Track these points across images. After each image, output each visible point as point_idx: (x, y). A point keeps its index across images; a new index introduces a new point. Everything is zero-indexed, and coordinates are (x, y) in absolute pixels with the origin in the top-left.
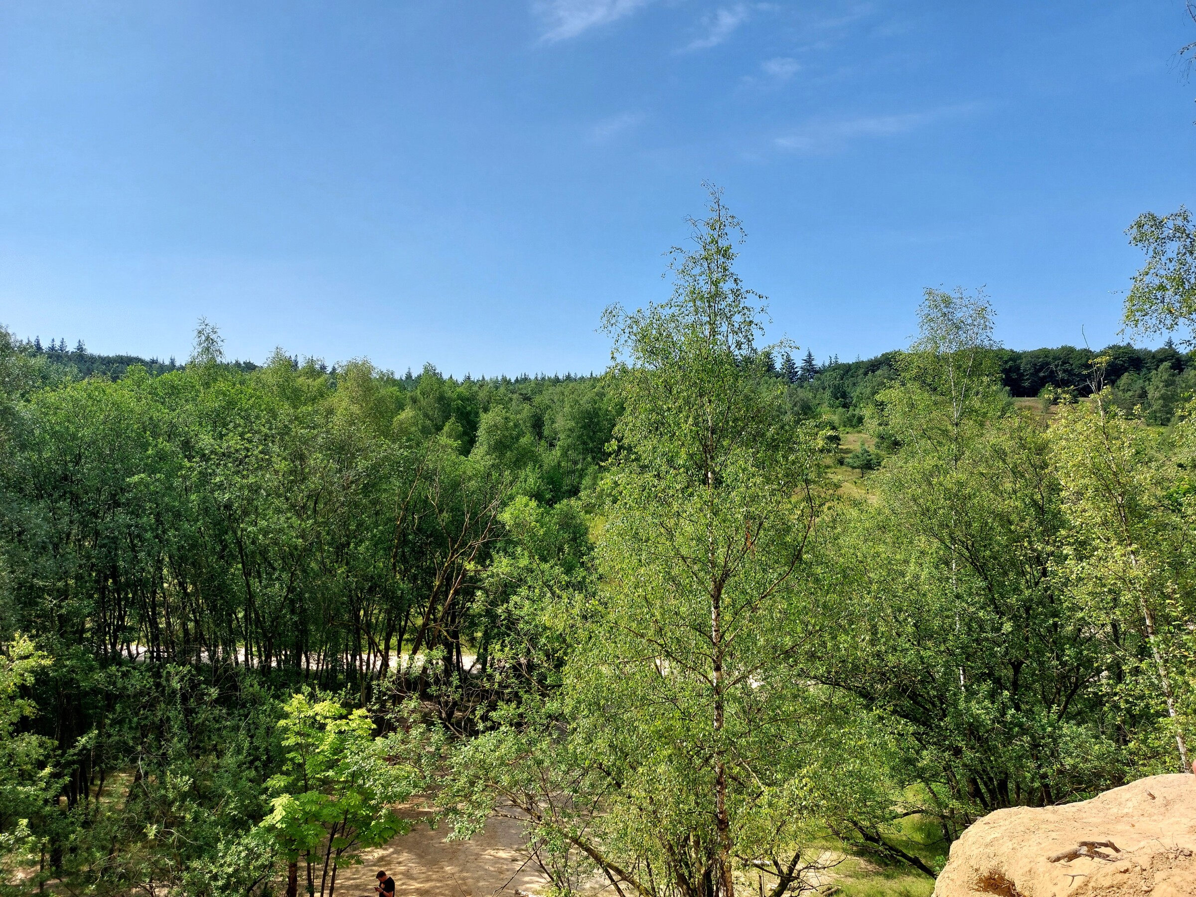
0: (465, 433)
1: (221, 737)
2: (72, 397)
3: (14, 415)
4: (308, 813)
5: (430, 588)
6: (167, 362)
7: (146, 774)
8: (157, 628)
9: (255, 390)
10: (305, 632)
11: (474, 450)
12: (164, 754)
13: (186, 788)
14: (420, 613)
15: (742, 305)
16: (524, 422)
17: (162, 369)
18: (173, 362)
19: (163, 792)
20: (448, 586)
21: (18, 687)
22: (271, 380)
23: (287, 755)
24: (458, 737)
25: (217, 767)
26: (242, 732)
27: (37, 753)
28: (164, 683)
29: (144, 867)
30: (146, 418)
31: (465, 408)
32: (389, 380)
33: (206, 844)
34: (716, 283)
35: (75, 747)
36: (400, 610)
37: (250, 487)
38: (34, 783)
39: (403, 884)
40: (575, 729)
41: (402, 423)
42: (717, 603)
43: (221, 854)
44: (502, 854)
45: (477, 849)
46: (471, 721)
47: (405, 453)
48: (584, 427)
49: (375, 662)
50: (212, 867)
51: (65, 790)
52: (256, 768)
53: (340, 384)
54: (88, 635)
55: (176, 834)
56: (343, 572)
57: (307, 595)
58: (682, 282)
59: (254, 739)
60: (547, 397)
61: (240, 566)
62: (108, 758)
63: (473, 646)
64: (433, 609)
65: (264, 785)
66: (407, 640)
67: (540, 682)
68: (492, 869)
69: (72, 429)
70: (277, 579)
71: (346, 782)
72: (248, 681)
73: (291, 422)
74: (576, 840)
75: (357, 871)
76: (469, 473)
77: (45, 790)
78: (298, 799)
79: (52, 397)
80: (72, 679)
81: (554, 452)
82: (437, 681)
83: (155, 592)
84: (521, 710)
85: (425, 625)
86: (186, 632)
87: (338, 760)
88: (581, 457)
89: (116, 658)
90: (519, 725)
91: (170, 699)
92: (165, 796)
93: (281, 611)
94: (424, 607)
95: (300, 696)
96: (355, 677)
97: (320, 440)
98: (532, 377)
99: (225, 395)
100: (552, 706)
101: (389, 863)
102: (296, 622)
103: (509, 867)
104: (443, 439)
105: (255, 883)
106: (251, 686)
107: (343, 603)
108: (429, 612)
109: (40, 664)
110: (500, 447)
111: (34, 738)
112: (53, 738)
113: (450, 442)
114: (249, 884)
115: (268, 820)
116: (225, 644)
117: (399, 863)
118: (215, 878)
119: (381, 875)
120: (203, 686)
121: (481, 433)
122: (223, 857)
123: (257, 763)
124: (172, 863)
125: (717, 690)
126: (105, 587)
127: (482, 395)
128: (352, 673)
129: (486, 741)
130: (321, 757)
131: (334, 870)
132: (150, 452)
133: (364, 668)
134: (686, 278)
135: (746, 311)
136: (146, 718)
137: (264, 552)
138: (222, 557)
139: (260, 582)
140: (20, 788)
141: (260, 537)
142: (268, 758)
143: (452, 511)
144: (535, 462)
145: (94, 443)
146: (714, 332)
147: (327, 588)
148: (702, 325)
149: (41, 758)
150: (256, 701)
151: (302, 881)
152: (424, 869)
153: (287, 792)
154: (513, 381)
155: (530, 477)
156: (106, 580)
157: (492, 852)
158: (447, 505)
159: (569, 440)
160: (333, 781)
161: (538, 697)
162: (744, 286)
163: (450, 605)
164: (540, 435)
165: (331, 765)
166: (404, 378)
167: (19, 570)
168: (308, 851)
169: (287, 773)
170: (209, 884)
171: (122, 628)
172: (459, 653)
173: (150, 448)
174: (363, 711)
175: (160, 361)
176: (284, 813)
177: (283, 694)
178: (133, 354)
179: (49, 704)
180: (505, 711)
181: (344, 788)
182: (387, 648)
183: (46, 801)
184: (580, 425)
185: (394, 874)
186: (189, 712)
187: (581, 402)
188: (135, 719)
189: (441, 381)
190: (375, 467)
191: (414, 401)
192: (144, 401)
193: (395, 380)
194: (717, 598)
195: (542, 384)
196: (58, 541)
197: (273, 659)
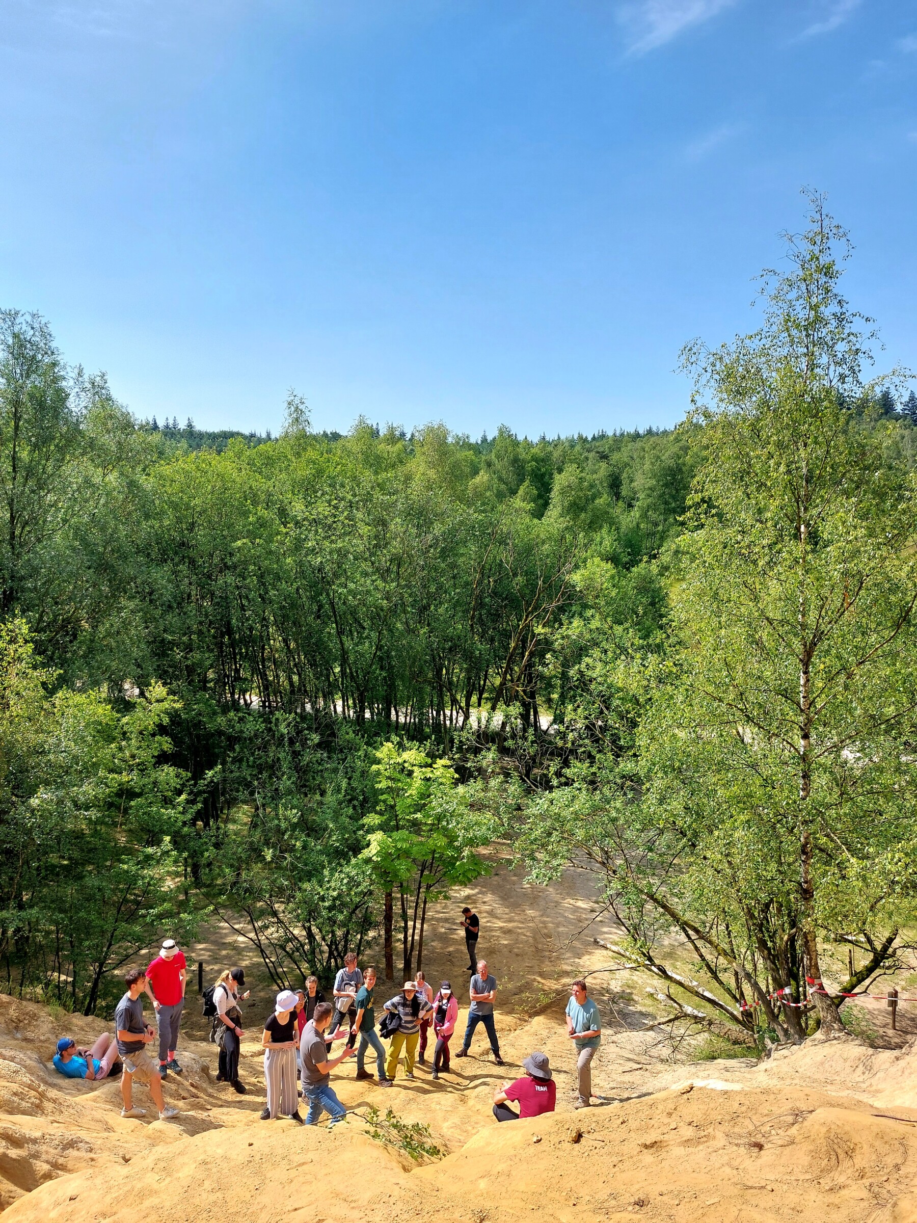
0: (540, 496)
1: (322, 777)
2: (183, 469)
3: (138, 488)
4: (399, 849)
5: (506, 648)
6: (264, 436)
7: (264, 805)
8: (267, 680)
9: (341, 458)
10: (392, 687)
11: (548, 513)
12: (276, 790)
13: (295, 820)
14: (498, 673)
15: (846, 331)
16: (601, 483)
17: (260, 441)
18: (269, 435)
19: (276, 822)
20: (524, 648)
21: (157, 726)
22: (356, 449)
23: (380, 797)
24: (534, 791)
25: (321, 803)
26: (341, 774)
27: (175, 783)
28: (274, 728)
29: (265, 884)
30: (246, 488)
31: (540, 470)
32: (465, 444)
33: (314, 870)
34: (815, 308)
35: (205, 779)
36: (479, 670)
37: (339, 551)
38: (174, 807)
39: (488, 922)
40: (648, 790)
41: (477, 487)
42: (807, 668)
43: (326, 879)
44: (580, 904)
45: (558, 897)
46: (545, 775)
47: (480, 517)
48: (666, 485)
49: (457, 718)
50: (320, 890)
51: (199, 815)
52: (354, 807)
53: (418, 449)
54: (212, 684)
55: (289, 859)
56: (425, 633)
57: (393, 653)
58: (775, 309)
59: (352, 781)
60: (625, 454)
61: (334, 625)
62: (231, 790)
63: (550, 707)
64: (509, 669)
65: (361, 822)
66: (487, 699)
67: (614, 742)
68: (570, 916)
69: (185, 499)
70: (367, 637)
71: (433, 825)
72: (344, 728)
73: (372, 488)
74: (652, 897)
75: (445, 907)
76: (542, 536)
77: (183, 813)
78: (391, 837)
79: (167, 470)
80: (200, 721)
81: (632, 514)
82: (514, 736)
83: (263, 648)
84: (593, 770)
85: (503, 684)
86: (291, 683)
87: (425, 805)
88: (662, 517)
89: (235, 705)
90: (592, 782)
91: (280, 743)
92: (278, 826)
93: (371, 667)
94: (501, 668)
95: (389, 744)
96: (441, 732)
97: (400, 506)
98: (610, 433)
99: (315, 463)
100: (627, 766)
101: (474, 902)
102: (385, 677)
103: (588, 916)
104: (518, 502)
105: (357, 907)
106: (347, 734)
107: (426, 662)
108: (506, 673)
109: (173, 707)
110: (575, 508)
111: (171, 769)
112: (187, 771)
113: (523, 505)
114: (352, 907)
115: (366, 853)
116: (324, 697)
117: (484, 903)
118: (322, 899)
119: (466, 911)
120: (306, 732)
121: (555, 495)
122: (329, 882)
123: (356, 803)
124: (286, 883)
125: (804, 758)
126: (222, 643)
127: (556, 454)
128: (438, 727)
129: (560, 795)
130: (409, 800)
131: (425, 902)
132: (250, 519)
133: (448, 723)
134: (780, 304)
135: (852, 337)
136: (260, 758)
137: (354, 613)
138: (319, 617)
139: (352, 639)
140: (163, 810)
141: (350, 598)
142: (364, 799)
143: (526, 575)
144: (611, 524)
145: (205, 511)
146: (812, 366)
147: (412, 647)
148: (797, 358)
149: (178, 786)
150: (352, 748)
151: (397, 908)
152: (507, 910)
153: (382, 829)
154: (589, 439)
155: (606, 540)
156: (223, 637)
157: (572, 902)
158: (521, 568)
159: (649, 500)
160: (421, 823)
161: (612, 757)
162: (850, 308)
163: (526, 666)
164: (618, 496)
165: (420, 808)
166: (479, 442)
167: (152, 626)
168: (402, 884)
169: (381, 813)
170: (318, 903)
171: (238, 679)
172: (536, 713)
173: (251, 515)
174: (445, 761)
175: (258, 434)
176: (379, 848)
177: (375, 742)
178: (235, 429)
179: (184, 743)
180: (578, 768)
181: (431, 830)
182: (468, 705)
183: (184, 823)
184: (661, 483)
185: (480, 912)
186: (296, 754)
187: (663, 458)
188: (252, 758)
189: (516, 443)
190: (453, 532)
191: (489, 464)
192: (244, 472)
193: (471, 444)
194: (806, 662)
195: (620, 440)
196: (180, 601)
197: (367, 711)
